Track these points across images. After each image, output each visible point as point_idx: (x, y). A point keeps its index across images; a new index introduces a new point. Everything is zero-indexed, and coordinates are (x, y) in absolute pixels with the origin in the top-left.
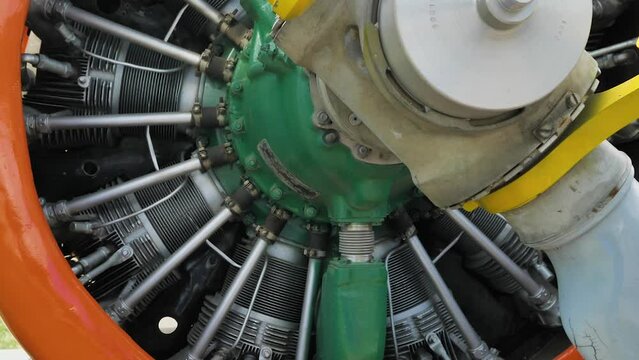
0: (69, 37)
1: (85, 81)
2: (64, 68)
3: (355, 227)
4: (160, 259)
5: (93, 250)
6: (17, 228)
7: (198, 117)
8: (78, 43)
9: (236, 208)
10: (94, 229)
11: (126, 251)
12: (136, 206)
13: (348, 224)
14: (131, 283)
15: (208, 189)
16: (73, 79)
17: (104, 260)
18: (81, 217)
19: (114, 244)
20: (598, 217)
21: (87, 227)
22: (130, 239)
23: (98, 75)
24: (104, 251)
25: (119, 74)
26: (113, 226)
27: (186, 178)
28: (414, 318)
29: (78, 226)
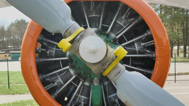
0: (45, 44)
1: (48, 52)
2: (44, 50)
3: (95, 79)
4: (62, 85)
5: (50, 84)
6: (35, 80)
7: (69, 58)
8: (47, 45)
9: (76, 75)
10: (50, 80)
11: (56, 84)
12: (58, 75)
13: (94, 78)
14: (57, 90)
15: (72, 72)
16: (46, 52)
17: (52, 85)
18: (48, 78)
19: (53, 83)
20: (117, 76)
21: (49, 79)
22: (57, 82)
23: (50, 51)
24: (52, 84)
25: (54, 51)
26: (54, 79)
27: (68, 70)
28: (113, 96)
29: (47, 79)
